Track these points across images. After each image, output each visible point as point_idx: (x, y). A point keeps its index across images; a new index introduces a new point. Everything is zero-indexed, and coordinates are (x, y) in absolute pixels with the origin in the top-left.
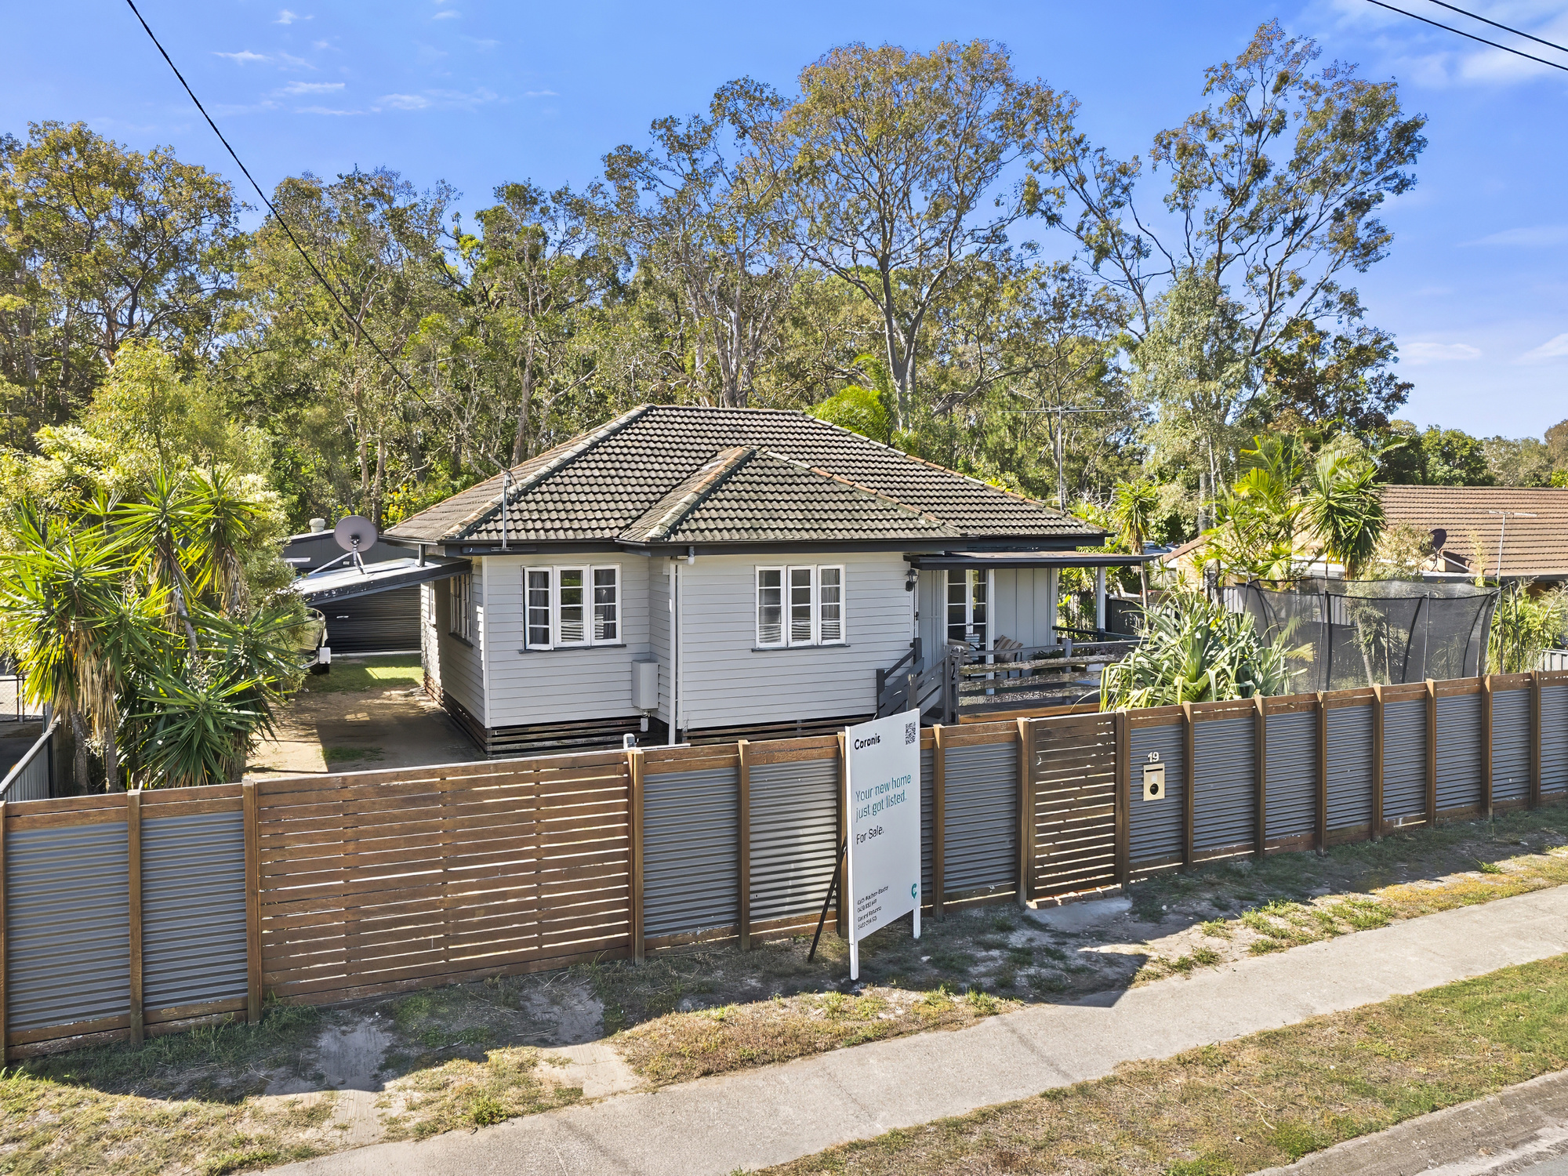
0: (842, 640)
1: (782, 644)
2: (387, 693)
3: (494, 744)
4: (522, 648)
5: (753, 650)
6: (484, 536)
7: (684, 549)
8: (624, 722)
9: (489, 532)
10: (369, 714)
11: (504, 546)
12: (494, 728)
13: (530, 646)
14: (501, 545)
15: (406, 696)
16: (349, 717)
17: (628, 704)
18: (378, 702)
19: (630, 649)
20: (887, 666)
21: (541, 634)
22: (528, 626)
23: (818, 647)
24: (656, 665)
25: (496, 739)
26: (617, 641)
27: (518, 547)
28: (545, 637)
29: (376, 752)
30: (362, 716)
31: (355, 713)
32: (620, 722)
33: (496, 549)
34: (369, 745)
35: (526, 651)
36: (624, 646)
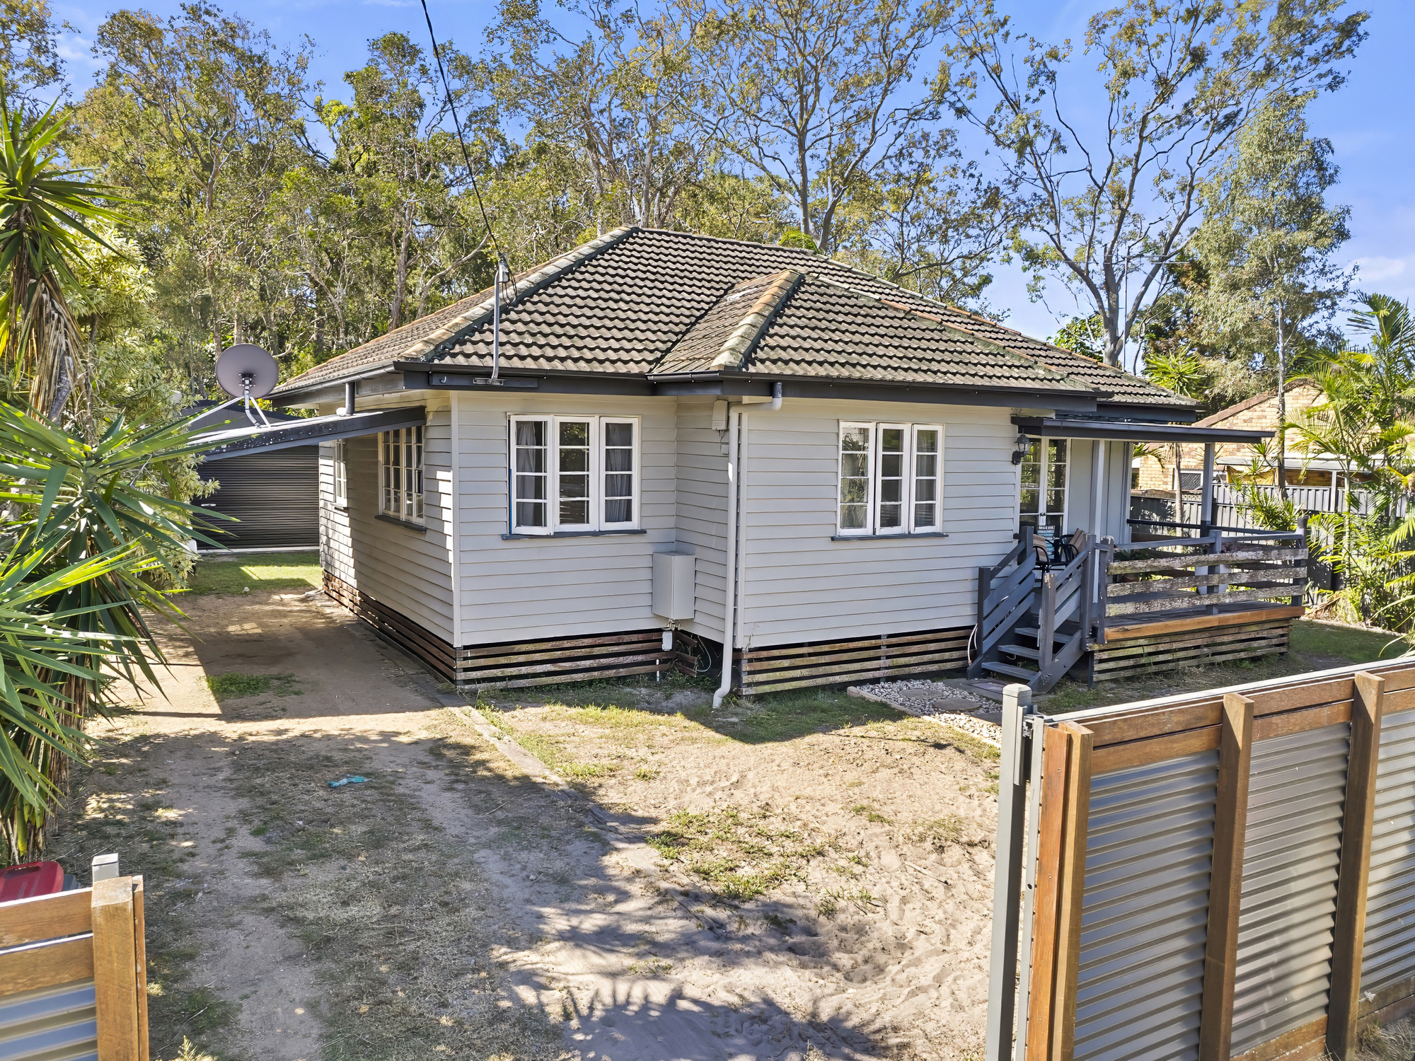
0: (937, 528)
1: (867, 531)
2: (276, 597)
3: (466, 670)
4: (506, 532)
5: (833, 539)
6: (461, 360)
7: (768, 386)
8: (641, 637)
9: (468, 356)
10: (260, 625)
11: (495, 376)
12: (466, 648)
13: (516, 530)
14: (489, 375)
15: (302, 600)
16: (232, 629)
17: (647, 612)
18: (267, 608)
19: (651, 536)
20: (991, 563)
21: (530, 513)
22: (514, 500)
23: (909, 536)
24: (693, 558)
25: (470, 663)
26: (634, 524)
27: (514, 380)
28: (537, 517)
29: (287, 680)
30: (251, 628)
31: (241, 621)
32: (634, 638)
33: (479, 381)
34: (274, 671)
35: (510, 537)
36: (643, 532)
